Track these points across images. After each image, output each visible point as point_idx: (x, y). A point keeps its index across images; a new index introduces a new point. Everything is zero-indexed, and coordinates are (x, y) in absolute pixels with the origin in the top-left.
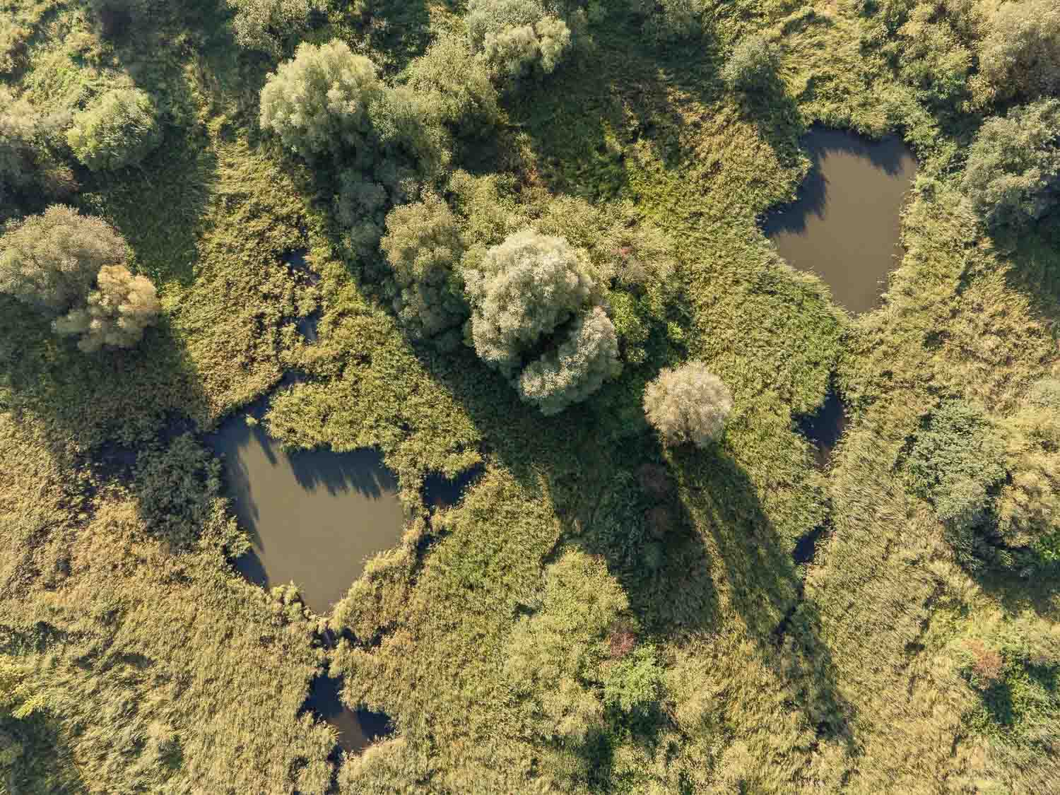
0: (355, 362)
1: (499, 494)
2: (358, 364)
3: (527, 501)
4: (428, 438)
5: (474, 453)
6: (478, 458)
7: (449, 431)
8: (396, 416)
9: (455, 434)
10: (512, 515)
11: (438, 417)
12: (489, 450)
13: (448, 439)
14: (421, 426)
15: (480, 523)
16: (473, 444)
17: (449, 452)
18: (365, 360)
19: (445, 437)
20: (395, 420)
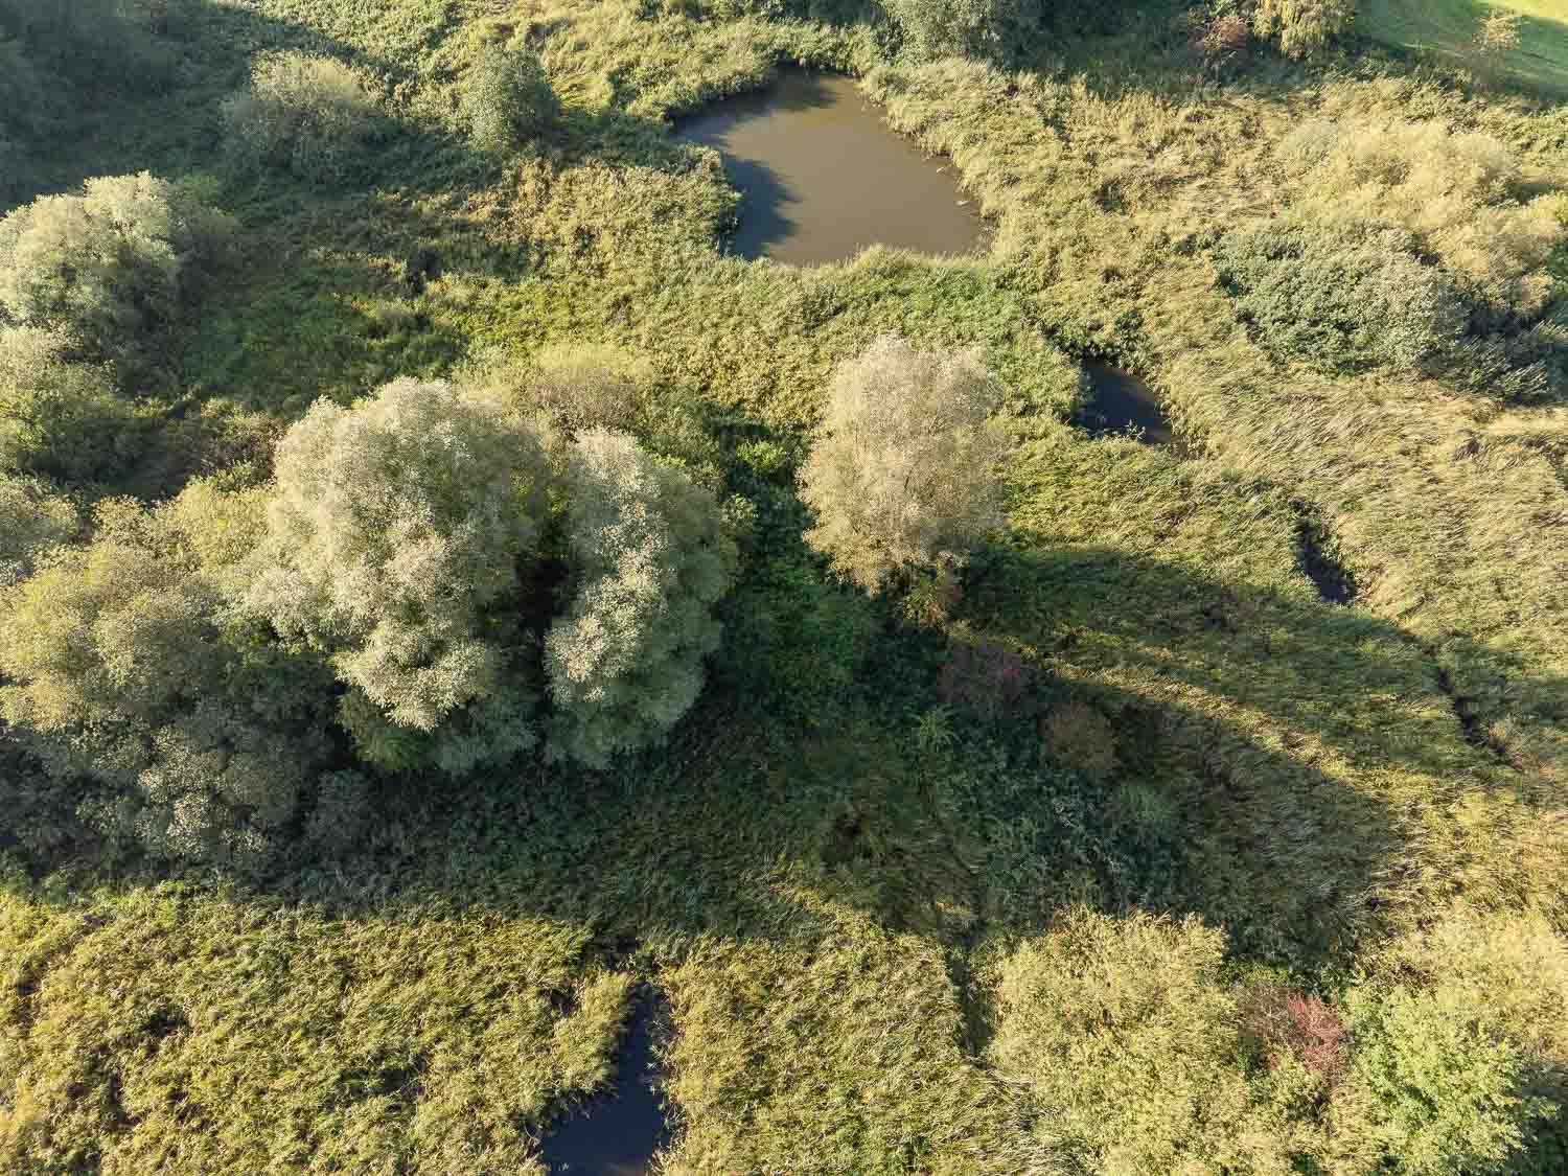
0: (140, 1053)
1: (737, 1006)
2: (152, 1050)
3: (809, 962)
4: (467, 1047)
5: (603, 980)
6: (621, 981)
7: (504, 987)
8: (344, 1077)
9: (523, 983)
10: (809, 1023)
11: (450, 983)
12: (627, 944)
13: (515, 1006)
14: (426, 1038)
15: (761, 1116)
16: (581, 962)
17: (543, 1031)
18: (164, 1024)
19: (505, 1010)
20: (351, 1086)
